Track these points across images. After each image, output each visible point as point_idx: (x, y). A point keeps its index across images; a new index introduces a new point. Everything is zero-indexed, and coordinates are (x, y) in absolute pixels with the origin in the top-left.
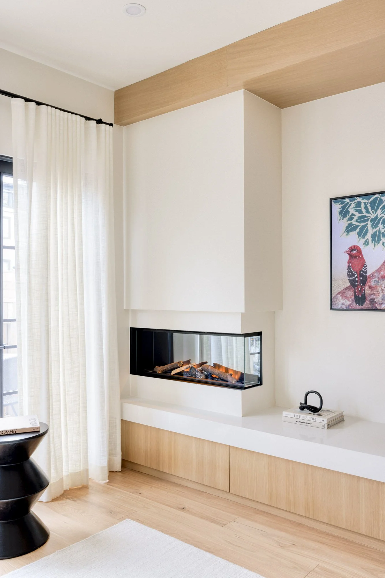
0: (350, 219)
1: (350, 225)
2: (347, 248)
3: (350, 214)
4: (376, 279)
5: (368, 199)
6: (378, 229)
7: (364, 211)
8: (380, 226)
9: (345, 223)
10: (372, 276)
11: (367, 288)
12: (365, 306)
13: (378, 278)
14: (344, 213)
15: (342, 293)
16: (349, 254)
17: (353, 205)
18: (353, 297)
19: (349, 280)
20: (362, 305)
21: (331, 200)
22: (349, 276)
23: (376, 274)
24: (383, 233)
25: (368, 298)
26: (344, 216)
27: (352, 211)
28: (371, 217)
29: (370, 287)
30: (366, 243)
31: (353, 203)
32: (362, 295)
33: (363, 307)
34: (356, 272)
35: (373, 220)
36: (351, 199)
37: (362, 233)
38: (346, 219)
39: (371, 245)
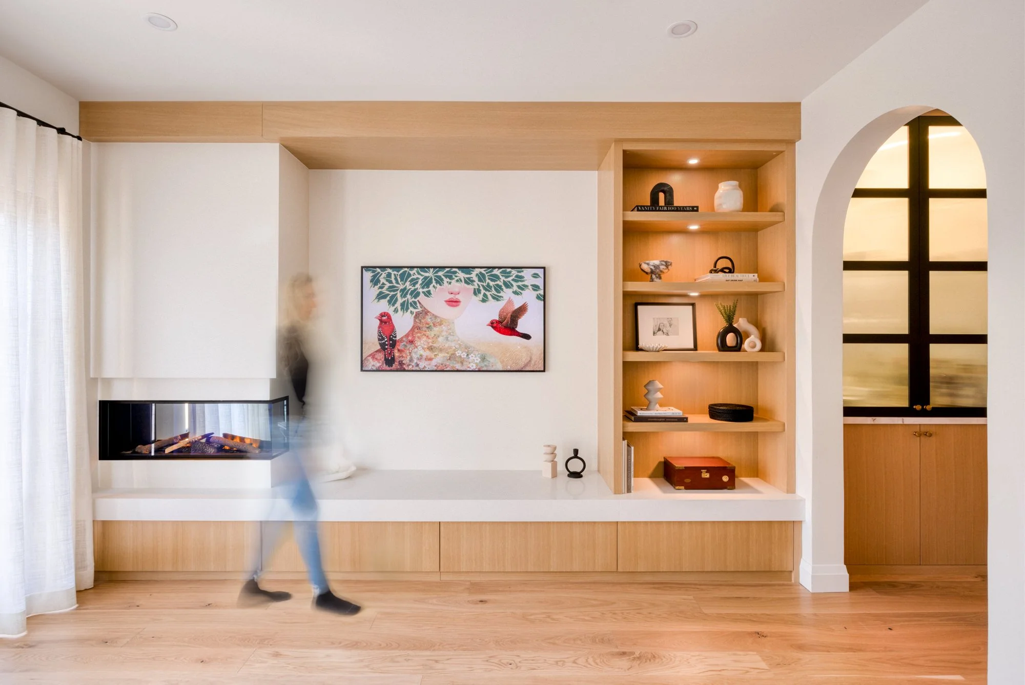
0: (381, 288)
1: (381, 293)
2: (378, 314)
3: (381, 283)
4: (405, 343)
5: (398, 272)
6: (406, 299)
7: (394, 281)
8: (409, 296)
9: (375, 291)
10: (401, 340)
11: (396, 351)
12: (394, 366)
13: (407, 343)
14: (375, 281)
15: (373, 356)
16: (380, 320)
17: (384, 275)
18: (383, 359)
19: (379, 343)
20: (392, 366)
21: (362, 268)
22: (379, 340)
23: (404, 339)
24: (411, 303)
25: (397, 360)
26: (375, 284)
27: (382, 280)
28: (401, 288)
29: (399, 350)
30: (396, 311)
31: (383, 273)
32: (391, 358)
33: (392, 368)
34: (386, 337)
35: (403, 290)
36: (382, 269)
37: (393, 301)
38: (377, 287)
39: (400, 312)
